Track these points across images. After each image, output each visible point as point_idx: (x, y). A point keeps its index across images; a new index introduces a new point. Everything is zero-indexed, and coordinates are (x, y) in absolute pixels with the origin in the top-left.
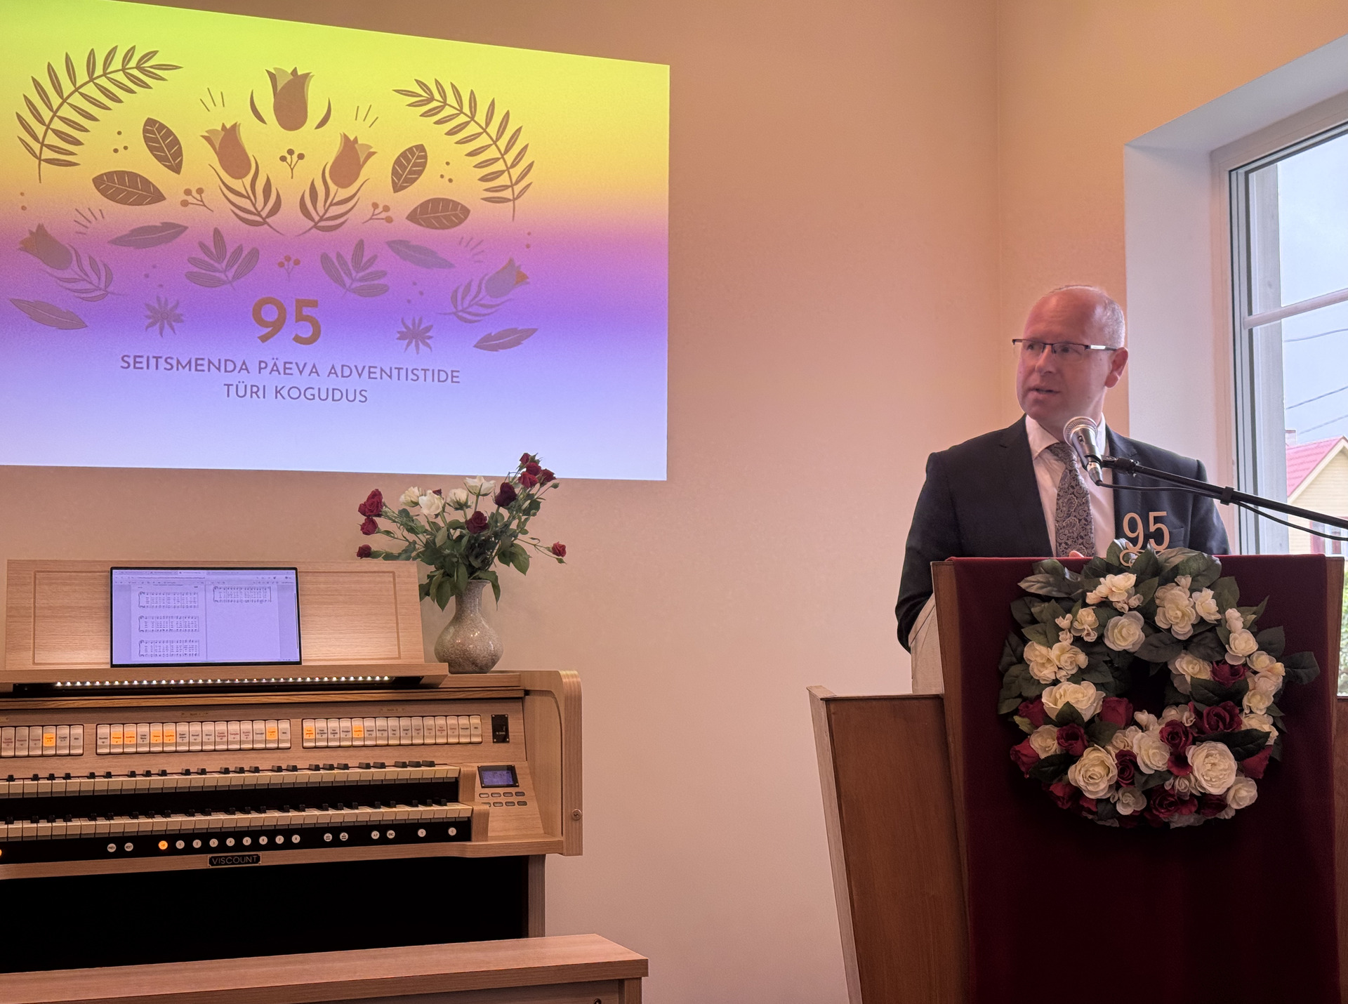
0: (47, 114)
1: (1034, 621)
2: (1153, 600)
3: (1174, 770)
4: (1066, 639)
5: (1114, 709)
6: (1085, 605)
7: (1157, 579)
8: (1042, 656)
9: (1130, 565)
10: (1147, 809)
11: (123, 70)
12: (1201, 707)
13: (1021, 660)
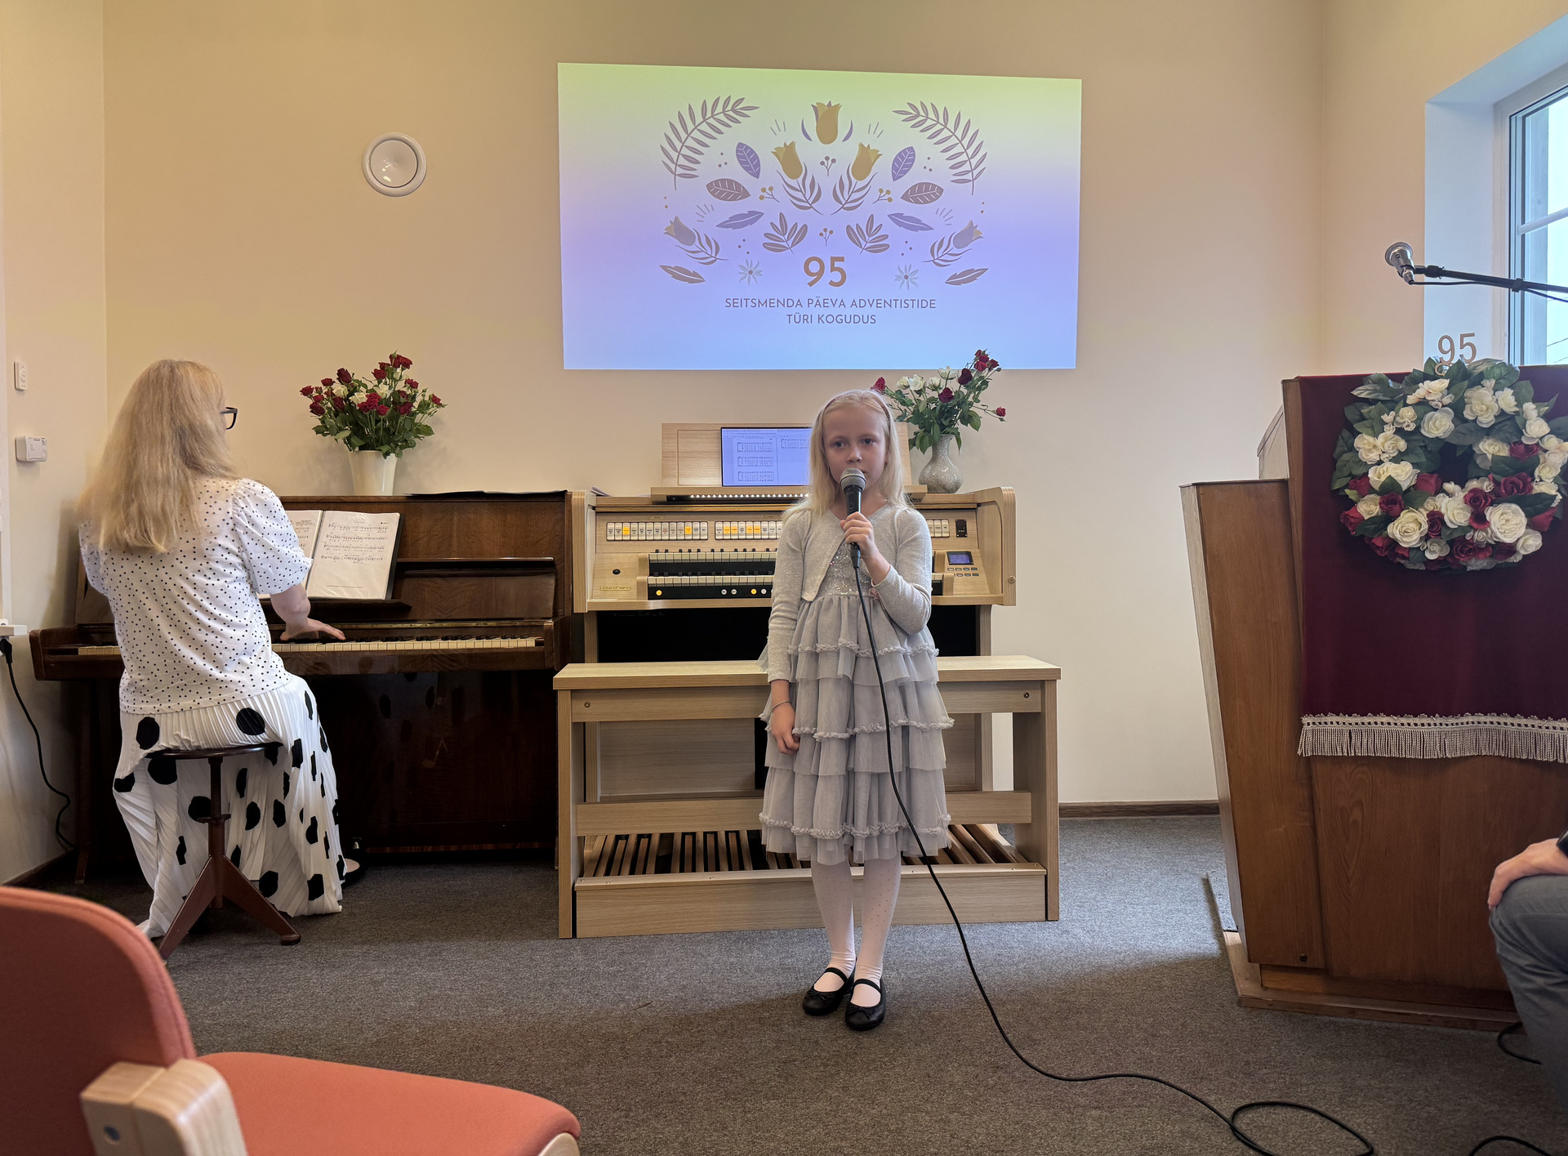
0: (678, 145)
1: (1362, 418)
2: (1463, 398)
3: (1475, 525)
4: (1389, 431)
5: (1427, 481)
6: (1406, 405)
7: (1466, 383)
8: (1369, 443)
9: (1443, 374)
10: (1450, 554)
11: (724, 112)
12: (1497, 477)
13: (1352, 449)
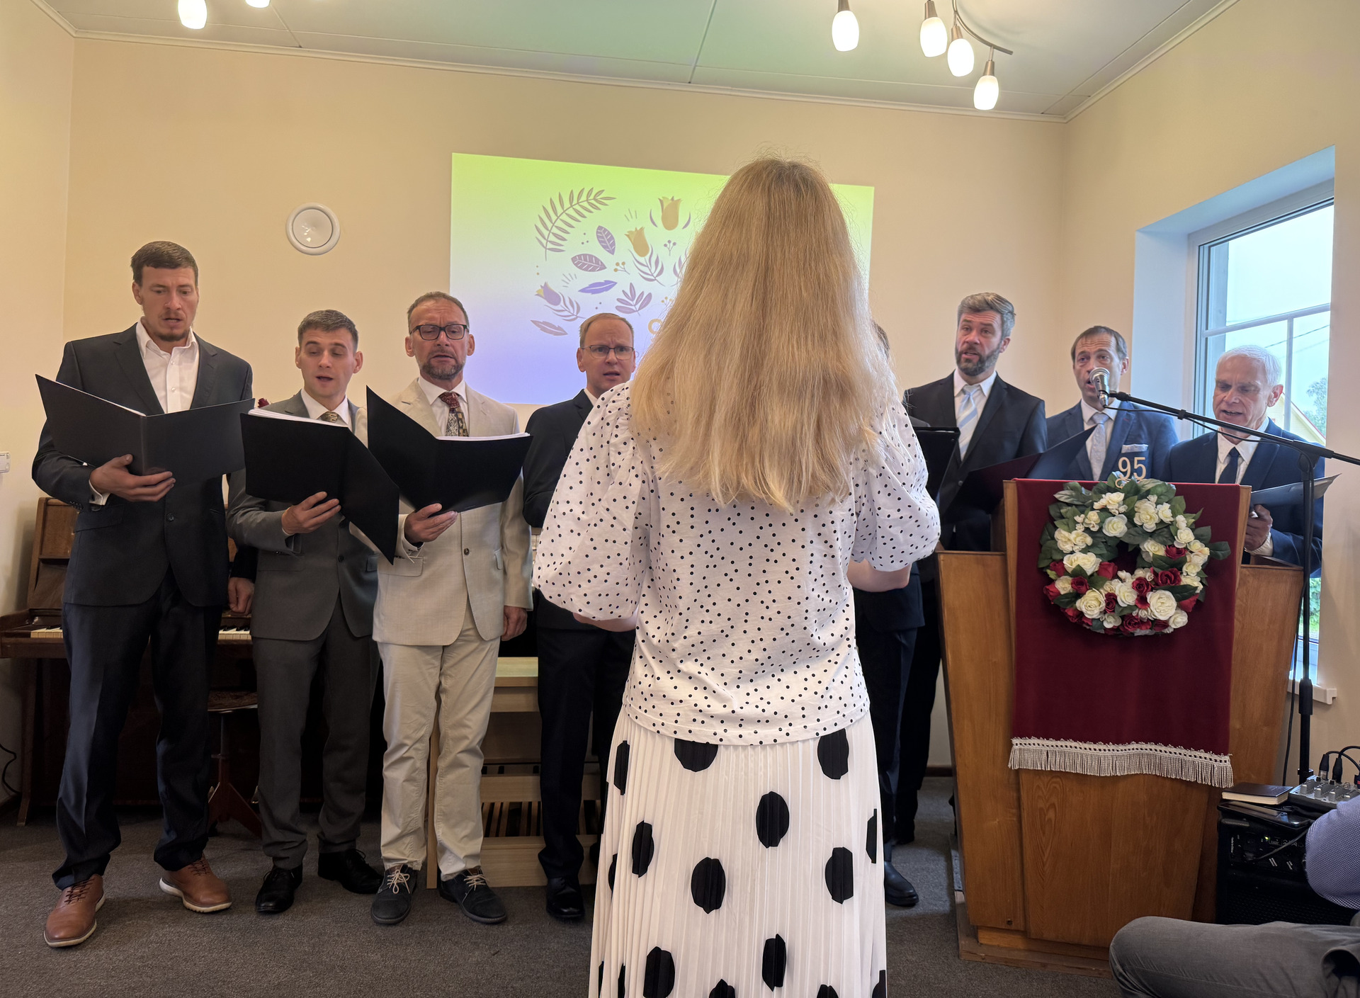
1: (1062, 517)
2: (1133, 509)
3: (1139, 605)
4: (1080, 528)
5: (1106, 569)
6: (1093, 509)
7: (1136, 497)
8: (1065, 537)
9: (1121, 487)
10: (1122, 624)
11: (587, 200)
12: (1157, 570)
13: (1053, 538)
